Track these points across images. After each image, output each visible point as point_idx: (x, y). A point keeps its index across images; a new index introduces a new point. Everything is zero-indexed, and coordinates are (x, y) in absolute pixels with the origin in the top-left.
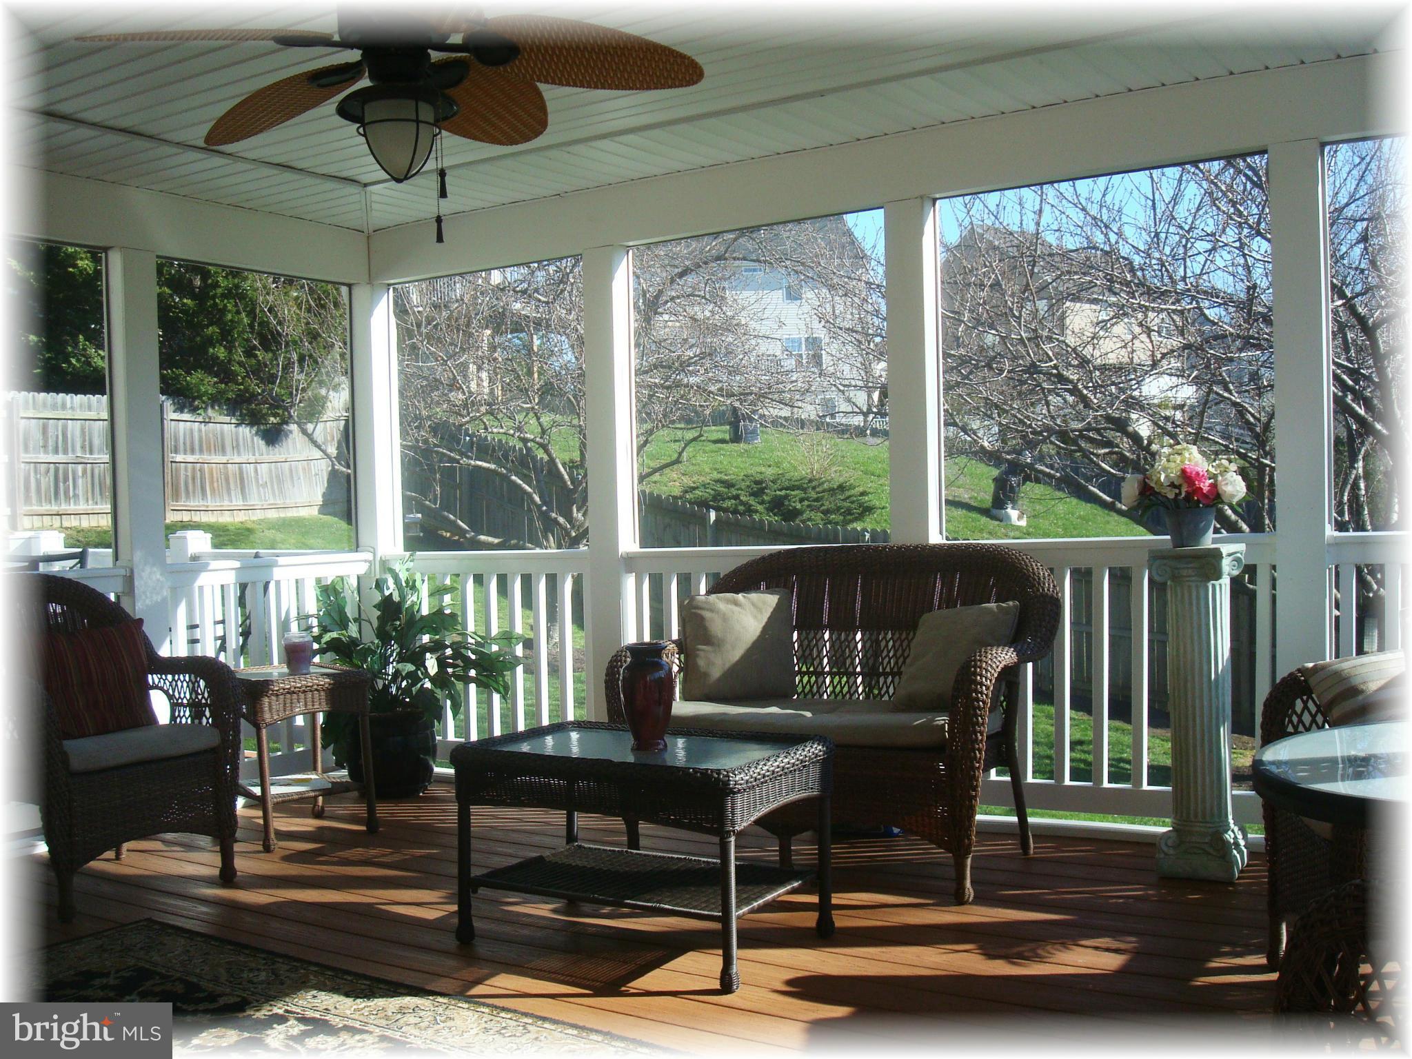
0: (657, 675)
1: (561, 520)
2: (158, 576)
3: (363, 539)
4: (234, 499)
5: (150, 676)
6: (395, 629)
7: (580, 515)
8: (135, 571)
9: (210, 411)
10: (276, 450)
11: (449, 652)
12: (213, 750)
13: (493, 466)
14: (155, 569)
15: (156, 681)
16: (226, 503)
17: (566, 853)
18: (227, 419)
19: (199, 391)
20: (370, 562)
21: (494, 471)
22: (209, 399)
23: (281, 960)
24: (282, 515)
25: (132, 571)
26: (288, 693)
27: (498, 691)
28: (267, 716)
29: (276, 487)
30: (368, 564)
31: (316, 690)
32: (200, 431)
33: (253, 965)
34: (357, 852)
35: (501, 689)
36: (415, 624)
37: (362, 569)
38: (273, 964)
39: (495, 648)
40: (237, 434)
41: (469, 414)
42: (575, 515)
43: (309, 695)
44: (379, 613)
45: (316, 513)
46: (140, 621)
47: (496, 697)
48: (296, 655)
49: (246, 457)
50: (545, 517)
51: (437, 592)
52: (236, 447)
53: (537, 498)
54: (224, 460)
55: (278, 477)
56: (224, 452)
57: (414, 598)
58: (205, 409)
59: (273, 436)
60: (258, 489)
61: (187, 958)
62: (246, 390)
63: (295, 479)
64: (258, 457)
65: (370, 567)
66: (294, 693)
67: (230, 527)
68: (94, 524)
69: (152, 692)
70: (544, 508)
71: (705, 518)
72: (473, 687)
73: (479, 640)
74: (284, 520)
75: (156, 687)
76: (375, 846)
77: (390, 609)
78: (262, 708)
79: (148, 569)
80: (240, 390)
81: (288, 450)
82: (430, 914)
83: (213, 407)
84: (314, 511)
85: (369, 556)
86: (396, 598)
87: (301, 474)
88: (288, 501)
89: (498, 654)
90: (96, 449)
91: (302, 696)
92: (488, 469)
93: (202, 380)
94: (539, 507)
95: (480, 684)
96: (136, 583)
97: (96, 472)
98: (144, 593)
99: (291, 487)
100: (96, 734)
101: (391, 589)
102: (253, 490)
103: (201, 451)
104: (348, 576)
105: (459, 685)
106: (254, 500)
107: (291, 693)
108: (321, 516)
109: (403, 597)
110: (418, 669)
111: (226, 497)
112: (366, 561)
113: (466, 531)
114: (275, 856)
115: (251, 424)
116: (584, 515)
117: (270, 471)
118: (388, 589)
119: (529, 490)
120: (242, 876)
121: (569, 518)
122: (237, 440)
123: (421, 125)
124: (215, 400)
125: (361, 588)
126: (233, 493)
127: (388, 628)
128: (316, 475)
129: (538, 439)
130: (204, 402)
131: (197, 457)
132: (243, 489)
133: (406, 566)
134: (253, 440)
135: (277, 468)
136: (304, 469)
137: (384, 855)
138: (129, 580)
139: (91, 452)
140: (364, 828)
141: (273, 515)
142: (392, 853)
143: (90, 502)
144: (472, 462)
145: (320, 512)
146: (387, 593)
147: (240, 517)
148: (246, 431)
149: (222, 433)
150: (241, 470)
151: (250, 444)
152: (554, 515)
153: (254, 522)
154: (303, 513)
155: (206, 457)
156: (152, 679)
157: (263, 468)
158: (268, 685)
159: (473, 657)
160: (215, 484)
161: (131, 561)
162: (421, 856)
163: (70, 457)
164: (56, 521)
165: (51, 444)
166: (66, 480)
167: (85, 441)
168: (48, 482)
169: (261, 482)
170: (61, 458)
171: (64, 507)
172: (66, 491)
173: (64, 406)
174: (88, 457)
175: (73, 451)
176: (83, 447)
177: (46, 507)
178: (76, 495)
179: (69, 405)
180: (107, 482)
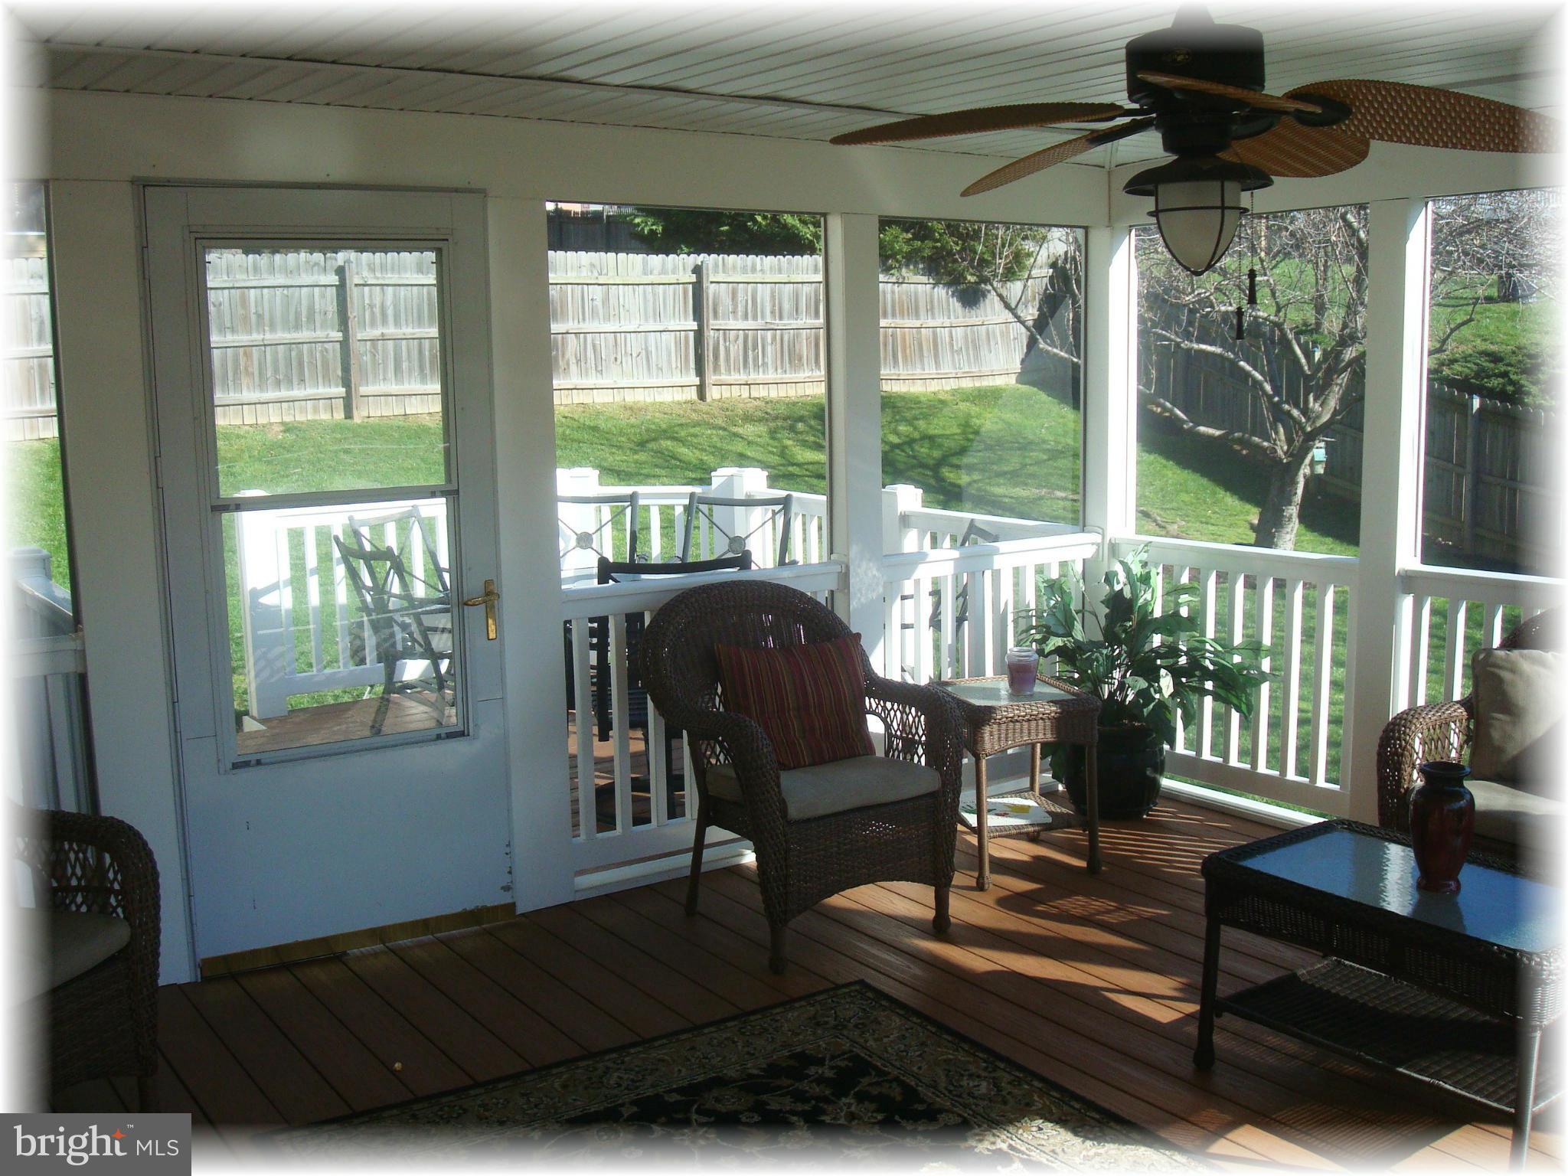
0: (1457, 805)
1: (1295, 413)
2: (875, 572)
3: (1092, 516)
4: (926, 367)
5: (867, 698)
6: (1125, 631)
7: (1317, 405)
8: (851, 568)
9: (904, 270)
10: (973, 312)
11: (1183, 660)
12: (932, 795)
13: (1218, 350)
14: (871, 564)
15: (874, 706)
16: (919, 371)
17: (1324, 971)
18: (924, 279)
19: (893, 248)
20: (1098, 545)
21: (1220, 356)
22: (903, 257)
23: (1002, 1066)
24: (977, 384)
25: (848, 567)
26: (1011, 721)
27: (1238, 710)
28: (987, 746)
29: (971, 352)
30: (1095, 547)
31: (1042, 718)
32: (893, 292)
33: (973, 1069)
34: (1076, 904)
35: (1244, 707)
36: (1148, 624)
37: (1089, 552)
38: (995, 1071)
39: (1237, 659)
40: (932, 296)
41: (1193, 291)
42: (1311, 405)
43: (1033, 723)
44: (1107, 611)
45: (1014, 382)
46: (858, 635)
47: (1235, 716)
48: (1020, 675)
49: (941, 320)
50: (1276, 408)
51: (1174, 591)
52: (931, 310)
53: (1268, 387)
54: (917, 324)
55: (973, 341)
56: (917, 317)
57: (1148, 596)
58: (899, 269)
59: (971, 297)
60: (953, 355)
61: (903, 1047)
62: (943, 248)
63: (992, 343)
64: (955, 322)
65: (1098, 550)
66: (1017, 721)
67: (923, 399)
68: (782, 394)
69: (868, 716)
70: (1276, 399)
71: (1466, 406)
72: (1208, 701)
73: (1220, 649)
74: (979, 390)
75: (874, 713)
76: (1100, 896)
77: (1120, 607)
78: (983, 738)
79: (864, 565)
80: (936, 248)
81: (985, 311)
82: (1163, 1014)
83: (907, 266)
84: (1012, 380)
85: (1098, 538)
86: (1127, 594)
87: (999, 339)
88: (984, 369)
89: (1240, 667)
90: (785, 314)
91: (1026, 725)
92: (1213, 354)
93: (897, 237)
94: (1270, 398)
95: (1217, 697)
96: (852, 581)
97: (786, 338)
98: (860, 590)
99: (986, 352)
100: (814, 764)
101: (1121, 584)
102: (946, 357)
103: (894, 315)
104: (1074, 561)
105: (1194, 698)
106: (947, 369)
107: (1013, 721)
108: (1020, 386)
109: (1135, 596)
110: (1151, 686)
111: (918, 365)
112: (1093, 544)
113: (1184, 422)
114: (989, 898)
115: (948, 285)
116: (1321, 406)
117: (966, 337)
118: (1118, 583)
119: (1259, 377)
120: (957, 925)
121: (1305, 412)
122: (932, 302)
123: (1227, 212)
124: (910, 258)
125: (1086, 575)
126: (926, 360)
127: (1117, 629)
128: (1015, 339)
129: (1272, 318)
130: (897, 261)
131: (890, 321)
132: (936, 356)
133: (1139, 558)
134: (948, 302)
135: (973, 332)
136: (1002, 333)
137: (1108, 912)
138: (845, 578)
139: (781, 318)
140: (1083, 864)
141: (967, 384)
142: (1118, 909)
143: (779, 371)
144: (1195, 346)
145: (1018, 381)
146: (1117, 588)
147: (934, 387)
148: (941, 292)
149: (916, 294)
150: (935, 334)
151: (945, 306)
152: (1286, 407)
153: (947, 392)
154: (999, 382)
155: (899, 322)
156: (870, 703)
157: (959, 333)
158: (991, 713)
159: (1211, 667)
160: (908, 351)
161: (847, 555)
162: (1149, 919)
163: (759, 323)
164: (745, 392)
165: (740, 309)
166: (755, 347)
167: (774, 306)
168: (737, 349)
169: (955, 348)
170: (750, 324)
171: (753, 377)
172: (756, 359)
173: (754, 270)
174: (778, 323)
175: (763, 317)
176: (773, 312)
177: (734, 377)
178: (765, 364)
179: (758, 267)
180: (797, 348)
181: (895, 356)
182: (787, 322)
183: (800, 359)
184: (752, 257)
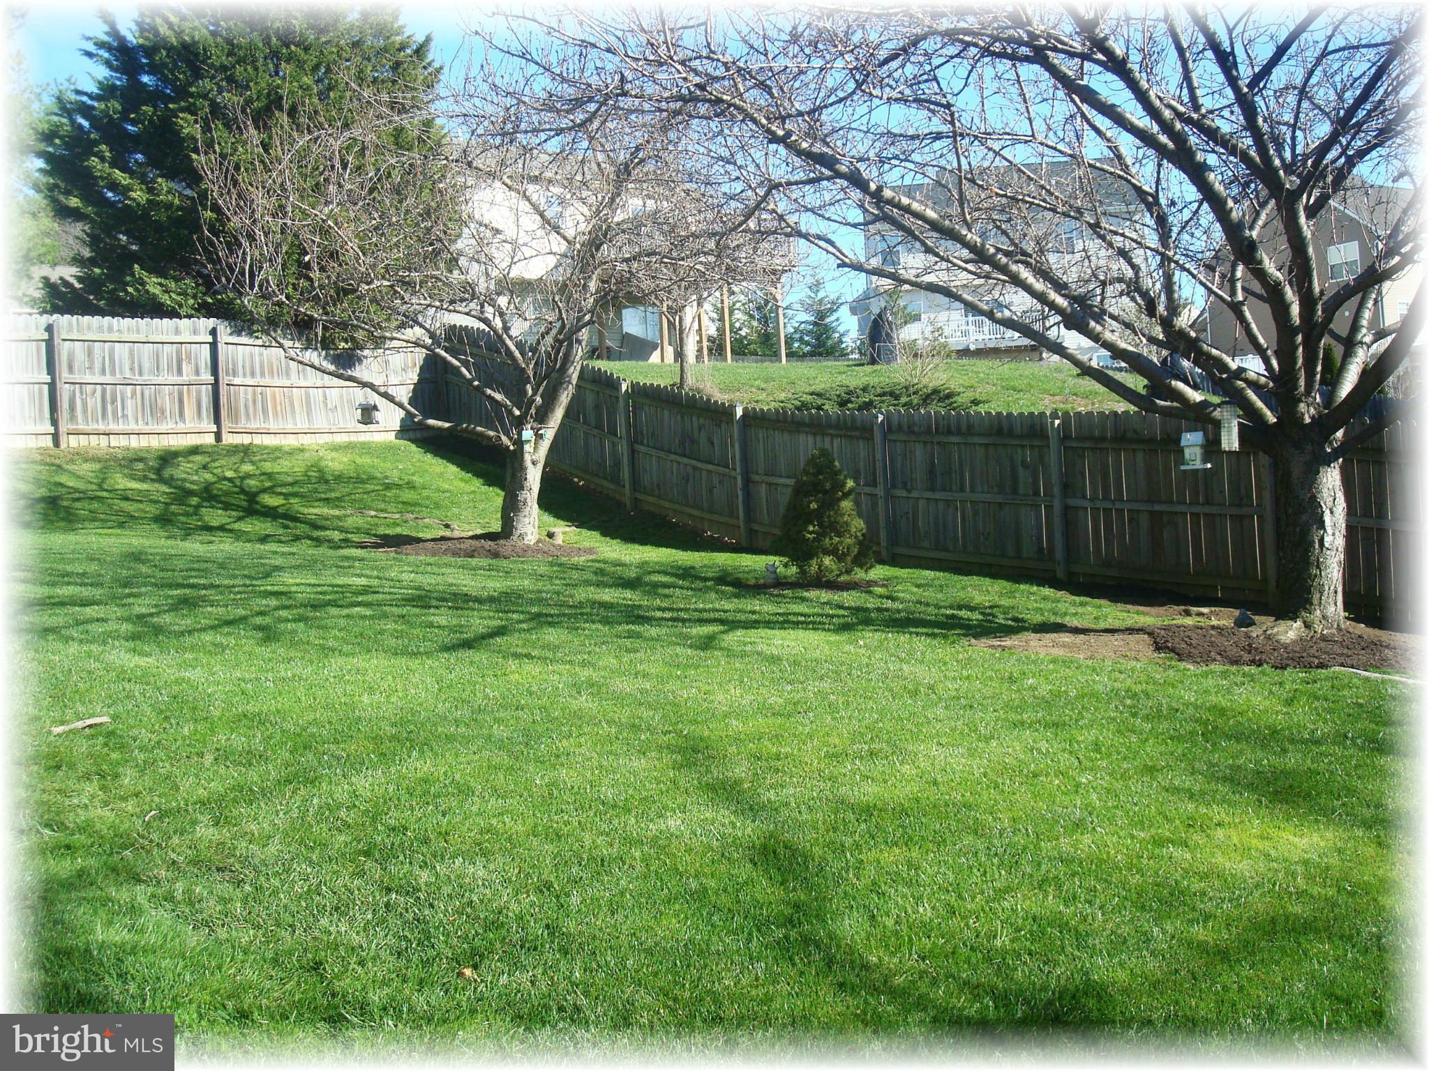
4: (299, 423)
9: (271, 334)
16: (290, 426)
18: (292, 343)
24: (353, 439)
29: (346, 411)
32: (260, 355)
45: (393, 438)
49: (314, 381)
52: (302, 372)
54: (289, 384)
55: (349, 401)
56: (288, 376)
59: (344, 361)
60: (327, 413)
67: (285, 448)
74: (355, 444)
84: (391, 437)
90: (146, 370)
97: (147, 393)
102: (320, 414)
103: (263, 375)
108: (395, 441)
111: (290, 419)
115: (319, 349)
117: (341, 396)
124: (277, 324)
126: (298, 416)
131: (258, 380)
132: (309, 412)
135: (348, 393)
139: (141, 374)
141: (342, 438)
143: (140, 422)
145: (396, 438)
147: (308, 440)
148: (313, 356)
150: (307, 394)
153: (319, 445)
154: (379, 439)
155: (268, 381)
157: (333, 393)
160: (278, 408)
163: (118, 378)
164: (104, 440)
165: (97, 365)
166: (114, 401)
167: (133, 363)
168: (94, 402)
169: (329, 406)
170: (108, 379)
171: (112, 427)
172: (115, 412)
173: (110, 329)
174: (138, 379)
175: (121, 372)
176: (132, 369)
177: (92, 427)
178: (125, 416)
179: (115, 328)
180: (159, 404)
181: (265, 410)
182: (146, 378)
183: (163, 412)
184: (108, 319)
